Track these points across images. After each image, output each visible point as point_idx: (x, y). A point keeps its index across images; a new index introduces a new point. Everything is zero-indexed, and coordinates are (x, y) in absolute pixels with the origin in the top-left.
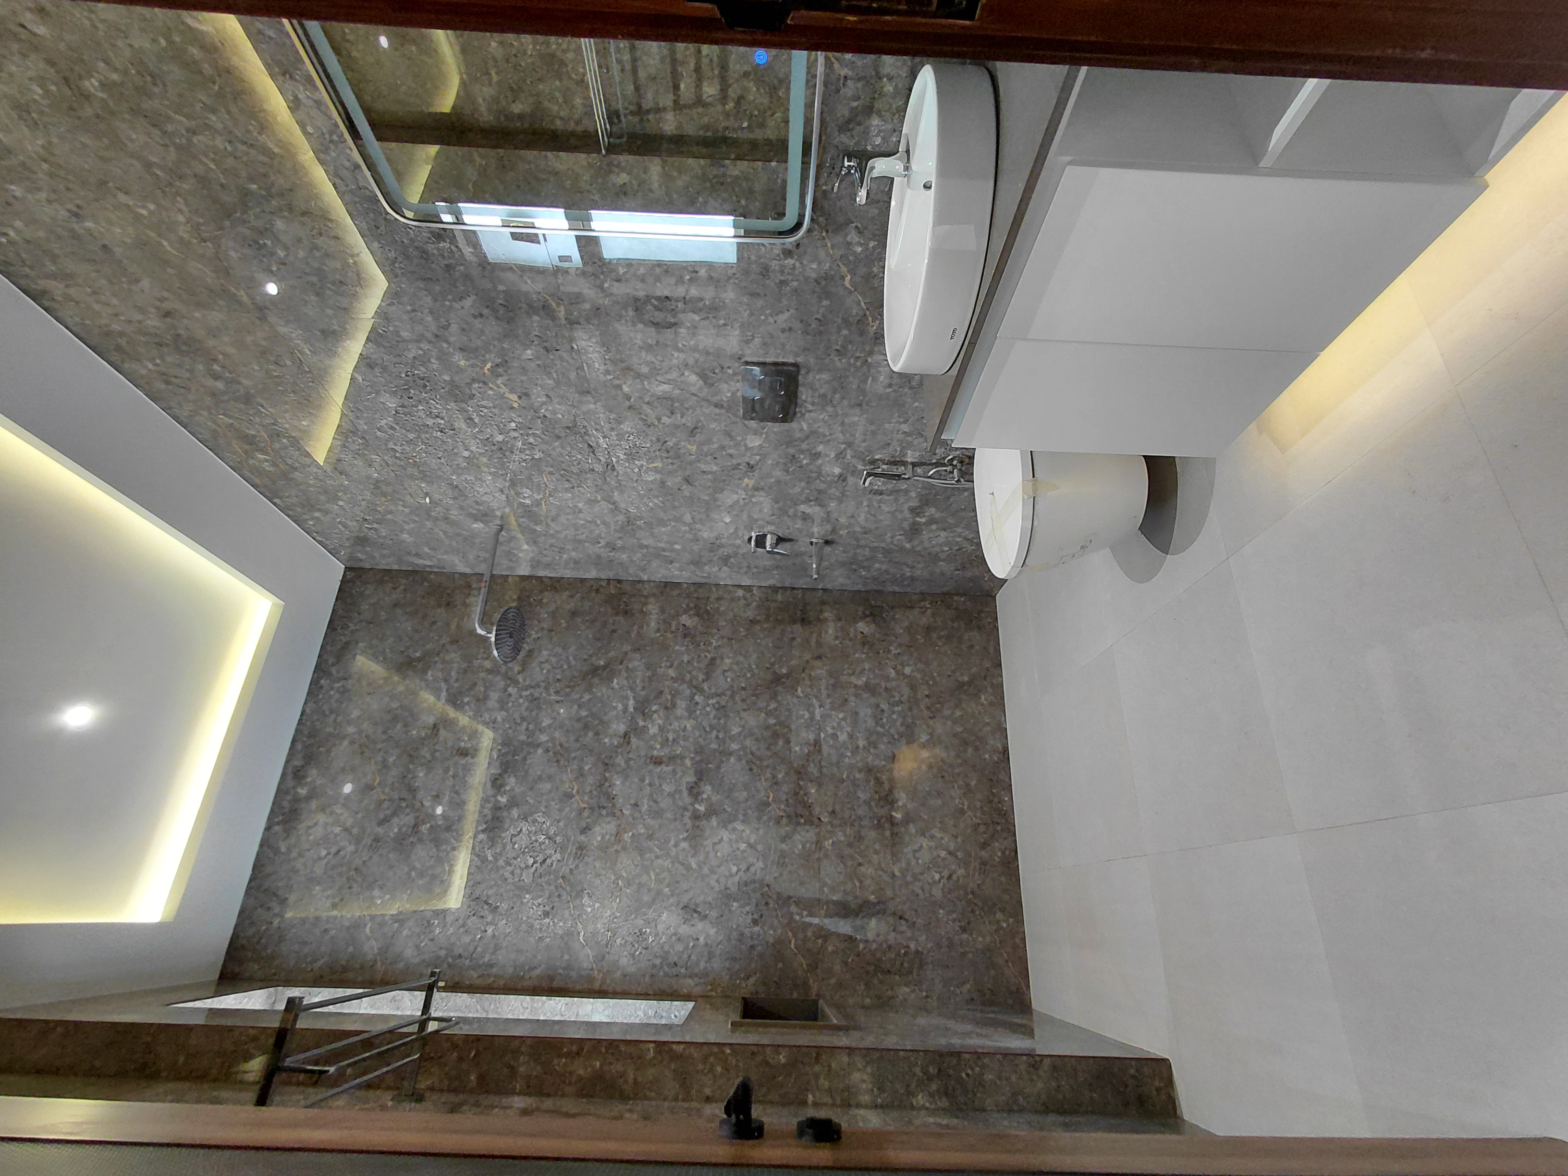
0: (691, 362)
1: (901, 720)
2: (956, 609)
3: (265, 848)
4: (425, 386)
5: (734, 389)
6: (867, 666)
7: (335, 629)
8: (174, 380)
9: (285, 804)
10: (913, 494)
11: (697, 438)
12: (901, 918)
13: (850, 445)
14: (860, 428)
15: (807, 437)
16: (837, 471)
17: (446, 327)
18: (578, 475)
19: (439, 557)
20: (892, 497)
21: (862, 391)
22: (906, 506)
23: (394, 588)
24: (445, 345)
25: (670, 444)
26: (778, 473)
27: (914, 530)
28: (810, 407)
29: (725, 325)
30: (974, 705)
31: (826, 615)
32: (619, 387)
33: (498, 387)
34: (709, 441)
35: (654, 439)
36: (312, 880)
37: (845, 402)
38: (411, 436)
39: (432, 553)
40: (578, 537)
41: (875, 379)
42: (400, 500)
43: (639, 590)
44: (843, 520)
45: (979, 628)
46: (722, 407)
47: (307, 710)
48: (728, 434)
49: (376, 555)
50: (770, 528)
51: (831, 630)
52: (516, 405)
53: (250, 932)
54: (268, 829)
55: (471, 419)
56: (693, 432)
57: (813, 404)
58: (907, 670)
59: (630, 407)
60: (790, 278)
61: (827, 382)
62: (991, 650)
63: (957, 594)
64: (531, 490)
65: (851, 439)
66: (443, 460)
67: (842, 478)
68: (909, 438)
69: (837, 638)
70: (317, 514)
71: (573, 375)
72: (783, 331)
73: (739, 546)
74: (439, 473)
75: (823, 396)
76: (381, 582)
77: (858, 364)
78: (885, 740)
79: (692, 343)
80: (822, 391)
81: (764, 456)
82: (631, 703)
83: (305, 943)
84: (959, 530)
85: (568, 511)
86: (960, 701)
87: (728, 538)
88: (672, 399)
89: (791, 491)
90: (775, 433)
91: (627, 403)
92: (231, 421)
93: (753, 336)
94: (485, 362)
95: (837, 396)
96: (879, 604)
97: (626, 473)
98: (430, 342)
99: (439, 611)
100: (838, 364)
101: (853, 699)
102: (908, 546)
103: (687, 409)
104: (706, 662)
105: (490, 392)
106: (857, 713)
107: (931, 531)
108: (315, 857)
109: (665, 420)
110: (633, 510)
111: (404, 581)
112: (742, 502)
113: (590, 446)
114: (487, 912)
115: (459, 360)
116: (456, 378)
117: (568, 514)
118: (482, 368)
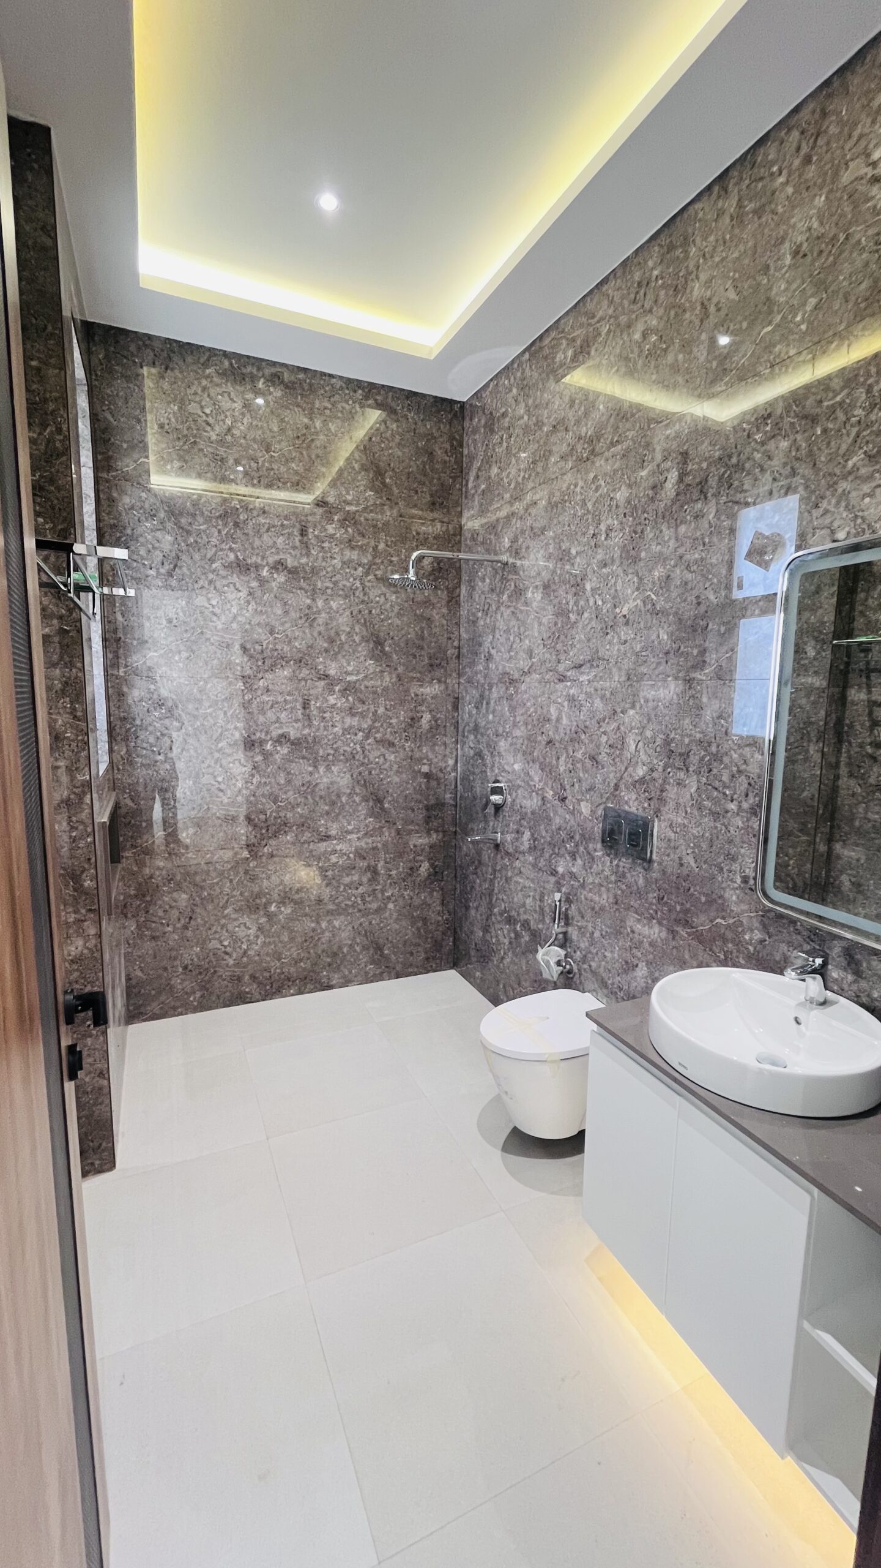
0: (655, 775)
1: (350, 903)
2: (443, 940)
3: (207, 354)
4: (635, 532)
5: (631, 803)
6: (394, 873)
7: (407, 398)
8: (642, 292)
9: (249, 369)
10: (540, 926)
11: (587, 761)
12: (191, 918)
13: (583, 886)
14: (597, 898)
15: (589, 853)
16: (560, 870)
17: (688, 567)
18: (554, 648)
19: (476, 497)
20: (538, 909)
21: (629, 908)
22: (530, 918)
23: (446, 452)
24: (672, 562)
25: (583, 737)
26: (558, 820)
27: (510, 920)
28: (615, 862)
29: (686, 813)
30: (364, 960)
31: (434, 836)
32: (633, 707)
33: (634, 600)
34: (585, 771)
35: (588, 723)
36: (182, 404)
37: (619, 892)
38: (590, 505)
39: (479, 491)
40: (497, 631)
41: (639, 921)
42: (530, 475)
43: (451, 675)
44: (517, 864)
45: (427, 959)
46: (616, 790)
47: (334, 381)
48: (591, 789)
49: (477, 437)
50: (509, 800)
51: (420, 840)
52: (618, 610)
53: (133, 348)
54: (225, 354)
55: (605, 565)
56: (593, 758)
57: (618, 866)
58: (391, 906)
59: (615, 712)
60: (725, 876)
61: (636, 882)
62: (410, 970)
63: (454, 939)
64: (539, 602)
65: (587, 889)
66: (566, 527)
67: (554, 873)
68: (588, 935)
69: (415, 846)
70: (515, 391)
71: (643, 669)
72: (680, 858)
73: (493, 771)
74: (555, 521)
75: (624, 875)
76: (452, 439)
77: (651, 912)
78: (334, 893)
79: (672, 781)
80: (628, 875)
81: (572, 813)
82: (353, 678)
83: (126, 401)
84: (510, 954)
85: (522, 629)
86: (368, 949)
87: (499, 762)
88: (622, 749)
89: (542, 827)
90: (593, 828)
91: (619, 710)
92: (603, 334)
93: (676, 832)
94: (657, 595)
95: (624, 887)
96: (445, 878)
97: (556, 691)
98: (676, 549)
99: (428, 496)
100: (651, 895)
101: (366, 864)
102: (496, 910)
103: (614, 760)
104: (391, 738)
105: (629, 591)
106: (354, 868)
107: (509, 931)
108: (203, 403)
109: (604, 739)
110: (523, 687)
111: (453, 460)
112: (532, 783)
113: (581, 666)
114: (167, 567)
115: (659, 572)
116: (642, 564)
117: (519, 628)
118: (651, 590)
